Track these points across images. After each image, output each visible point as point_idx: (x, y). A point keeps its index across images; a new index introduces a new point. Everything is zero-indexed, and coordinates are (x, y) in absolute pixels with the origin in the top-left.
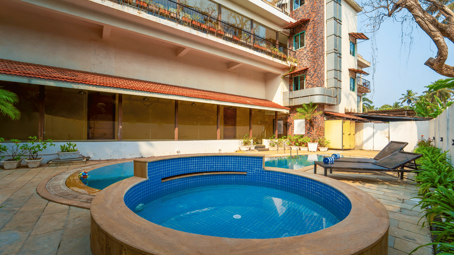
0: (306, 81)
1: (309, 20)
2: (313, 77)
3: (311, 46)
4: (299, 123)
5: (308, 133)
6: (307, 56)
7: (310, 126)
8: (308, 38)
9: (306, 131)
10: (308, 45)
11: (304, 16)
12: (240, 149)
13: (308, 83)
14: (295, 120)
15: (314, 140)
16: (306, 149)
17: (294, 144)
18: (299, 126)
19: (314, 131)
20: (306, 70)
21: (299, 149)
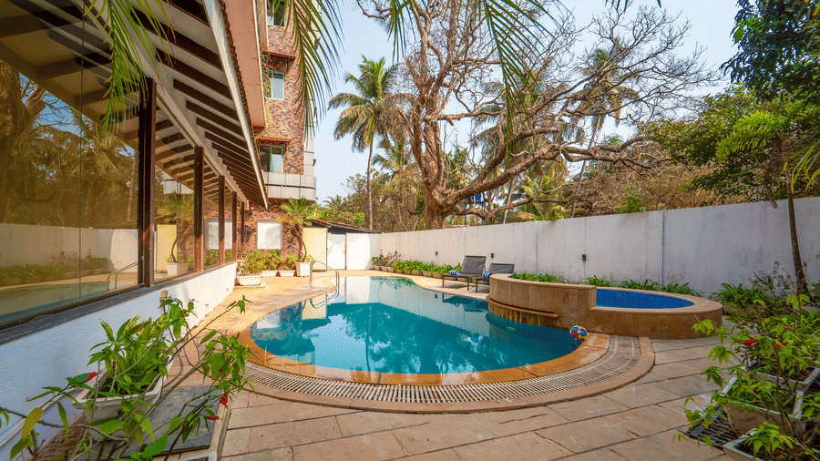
0: (286, 159)
1: (291, 59)
2: (298, 157)
4: (268, 230)
5: (289, 247)
6: (287, 119)
7: (293, 234)
8: (291, 89)
9: (284, 244)
10: (290, 102)
11: (284, 48)
12: (237, 284)
13: (289, 164)
14: (259, 224)
15: (302, 259)
16: (291, 273)
17: (268, 266)
18: (267, 234)
19: (301, 243)
20: (288, 142)
21: (278, 275)
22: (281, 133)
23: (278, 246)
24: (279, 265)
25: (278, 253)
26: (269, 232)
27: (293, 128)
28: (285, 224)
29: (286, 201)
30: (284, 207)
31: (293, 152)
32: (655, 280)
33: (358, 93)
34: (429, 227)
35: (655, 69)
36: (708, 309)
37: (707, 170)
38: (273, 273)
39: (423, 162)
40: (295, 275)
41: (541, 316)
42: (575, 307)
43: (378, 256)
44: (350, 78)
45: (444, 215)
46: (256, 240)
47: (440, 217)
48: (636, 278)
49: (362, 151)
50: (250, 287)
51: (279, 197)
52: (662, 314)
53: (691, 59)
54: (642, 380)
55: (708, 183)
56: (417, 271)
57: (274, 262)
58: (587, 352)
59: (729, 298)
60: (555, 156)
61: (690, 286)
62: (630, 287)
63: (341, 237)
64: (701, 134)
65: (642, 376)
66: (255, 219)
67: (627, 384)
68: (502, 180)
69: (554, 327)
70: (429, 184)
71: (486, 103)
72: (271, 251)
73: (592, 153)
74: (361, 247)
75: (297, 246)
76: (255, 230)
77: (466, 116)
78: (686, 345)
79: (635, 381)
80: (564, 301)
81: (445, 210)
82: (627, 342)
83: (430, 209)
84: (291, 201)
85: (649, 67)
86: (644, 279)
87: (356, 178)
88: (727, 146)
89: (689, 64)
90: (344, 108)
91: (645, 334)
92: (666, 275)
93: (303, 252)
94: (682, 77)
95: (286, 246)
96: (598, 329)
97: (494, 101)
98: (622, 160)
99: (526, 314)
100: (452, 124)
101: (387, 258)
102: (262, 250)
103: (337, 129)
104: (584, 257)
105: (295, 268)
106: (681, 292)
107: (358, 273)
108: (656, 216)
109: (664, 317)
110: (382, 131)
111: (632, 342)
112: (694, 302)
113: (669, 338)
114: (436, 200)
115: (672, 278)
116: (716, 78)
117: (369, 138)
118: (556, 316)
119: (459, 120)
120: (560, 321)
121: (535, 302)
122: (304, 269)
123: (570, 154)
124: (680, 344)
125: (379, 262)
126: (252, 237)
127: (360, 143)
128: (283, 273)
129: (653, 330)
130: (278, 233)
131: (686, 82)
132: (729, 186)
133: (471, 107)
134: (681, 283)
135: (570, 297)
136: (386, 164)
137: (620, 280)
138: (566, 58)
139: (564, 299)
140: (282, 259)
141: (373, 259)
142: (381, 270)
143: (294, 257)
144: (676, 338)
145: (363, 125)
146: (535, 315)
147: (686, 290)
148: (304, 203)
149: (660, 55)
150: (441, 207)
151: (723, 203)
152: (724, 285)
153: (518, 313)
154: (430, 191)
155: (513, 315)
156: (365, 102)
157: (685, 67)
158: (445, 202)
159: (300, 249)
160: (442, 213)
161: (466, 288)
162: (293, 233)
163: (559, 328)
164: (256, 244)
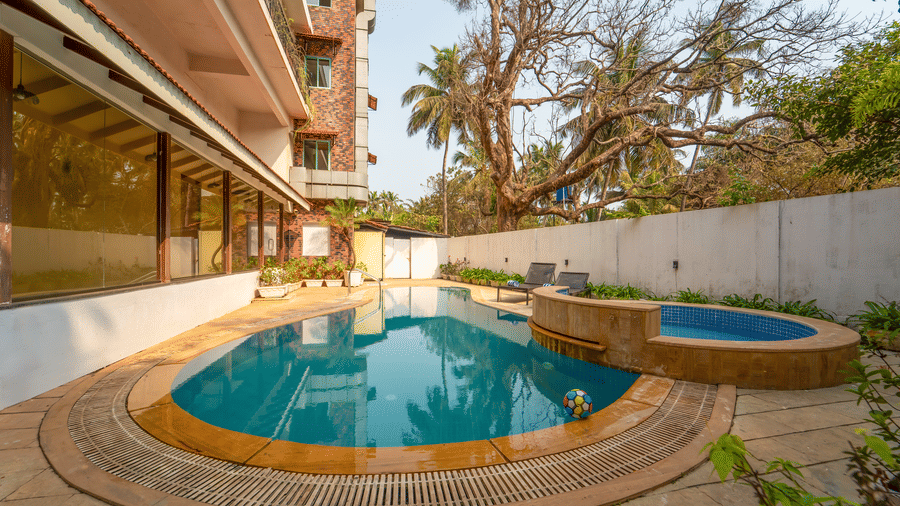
0: (333, 155)
1: (338, 43)
2: (347, 152)
3: (344, 94)
4: (314, 235)
5: (337, 254)
6: (334, 109)
7: (341, 240)
8: (338, 76)
9: (332, 250)
10: (337, 90)
11: (330, 31)
12: (258, 295)
13: (336, 160)
14: (304, 228)
15: (351, 266)
16: (339, 283)
17: (313, 275)
18: (313, 240)
19: (351, 250)
20: (335, 136)
21: (324, 284)
22: (327, 125)
23: (325, 253)
24: (326, 274)
25: (325, 260)
26: (315, 237)
27: (341, 120)
28: (333, 228)
29: (332, 202)
30: (329, 208)
31: (341, 147)
32: (769, 295)
33: (432, 84)
34: (501, 229)
35: (777, 27)
36: (835, 344)
37: (846, 145)
38: (319, 283)
39: (494, 154)
40: (343, 285)
41: (583, 347)
42: (627, 337)
43: (447, 263)
44: (423, 68)
45: (519, 215)
46: (301, 246)
47: (514, 218)
48: (743, 292)
49: (439, 148)
50: (272, 300)
51: (324, 197)
52: (757, 351)
53: (825, 10)
54: (688, 480)
55: (847, 163)
56: (484, 281)
57: (318, 271)
58: (622, 413)
59: (876, 323)
60: (649, 141)
61: (818, 305)
62: (733, 304)
63: (405, 242)
64: (832, 93)
65: (692, 470)
66: (300, 222)
67: (654, 489)
68: (584, 172)
69: (599, 363)
70: (498, 179)
71: (572, 85)
72: (316, 258)
73: (698, 135)
74: (428, 253)
75: (346, 253)
76: (299, 235)
77: (548, 100)
78: (794, 403)
79: (672, 481)
80: (612, 327)
81: (519, 209)
82: (696, 394)
83: (503, 209)
84: (337, 202)
85: (769, 25)
86: (754, 293)
87: (436, 178)
88: (868, 102)
89: (823, 16)
90: (418, 101)
91: (728, 381)
92: (784, 289)
93: (352, 258)
94: (814, 35)
95: (334, 252)
96: (659, 370)
97: (582, 83)
98: (738, 145)
99: (565, 343)
100: (530, 110)
101: (455, 266)
102: (307, 258)
103: (410, 124)
104: (676, 264)
105: (343, 278)
106: (803, 314)
107: (423, 282)
108: (770, 209)
109: (760, 355)
110: (459, 125)
111: (706, 394)
112: (818, 329)
113: (768, 388)
114: (508, 199)
115: (793, 292)
116: (861, 31)
117: (445, 132)
118: (600, 348)
119: (539, 105)
120: (607, 355)
121: (578, 328)
122: (355, 278)
123: (669, 139)
124: (784, 399)
125: (447, 271)
126: (296, 243)
127: (436, 139)
128: (330, 283)
129: (743, 375)
130: (325, 238)
131: (819, 39)
132: (878, 165)
133: (555, 91)
134: (805, 300)
135: (621, 323)
136: (467, 161)
137: (721, 293)
138: (666, 24)
139: (612, 323)
140: (328, 267)
141: (441, 266)
142: (449, 279)
143: (342, 265)
144: (779, 388)
145: (438, 119)
146: (576, 346)
147: (811, 311)
148: (351, 204)
149: (783, 9)
150: (514, 206)
151: (869, 188)
152: (867, 303)
153: (557, 341)
154: (499, 187)
155: (551, 343)
156: (440, 93)
157: (817, 21)
158: (519, 200)
159: (350, 256)
160: (516, 213)
161: (525, 303)
162: (342, 237)
163: (605, 365)
164: (301, 250)
